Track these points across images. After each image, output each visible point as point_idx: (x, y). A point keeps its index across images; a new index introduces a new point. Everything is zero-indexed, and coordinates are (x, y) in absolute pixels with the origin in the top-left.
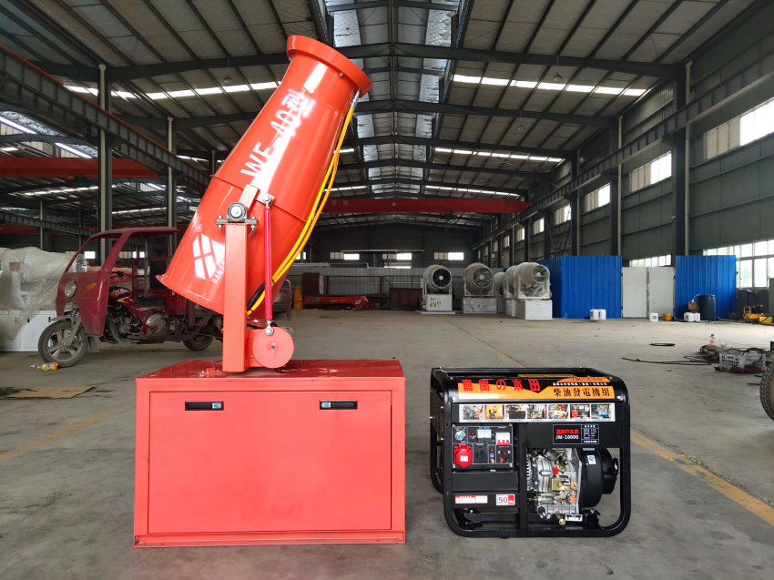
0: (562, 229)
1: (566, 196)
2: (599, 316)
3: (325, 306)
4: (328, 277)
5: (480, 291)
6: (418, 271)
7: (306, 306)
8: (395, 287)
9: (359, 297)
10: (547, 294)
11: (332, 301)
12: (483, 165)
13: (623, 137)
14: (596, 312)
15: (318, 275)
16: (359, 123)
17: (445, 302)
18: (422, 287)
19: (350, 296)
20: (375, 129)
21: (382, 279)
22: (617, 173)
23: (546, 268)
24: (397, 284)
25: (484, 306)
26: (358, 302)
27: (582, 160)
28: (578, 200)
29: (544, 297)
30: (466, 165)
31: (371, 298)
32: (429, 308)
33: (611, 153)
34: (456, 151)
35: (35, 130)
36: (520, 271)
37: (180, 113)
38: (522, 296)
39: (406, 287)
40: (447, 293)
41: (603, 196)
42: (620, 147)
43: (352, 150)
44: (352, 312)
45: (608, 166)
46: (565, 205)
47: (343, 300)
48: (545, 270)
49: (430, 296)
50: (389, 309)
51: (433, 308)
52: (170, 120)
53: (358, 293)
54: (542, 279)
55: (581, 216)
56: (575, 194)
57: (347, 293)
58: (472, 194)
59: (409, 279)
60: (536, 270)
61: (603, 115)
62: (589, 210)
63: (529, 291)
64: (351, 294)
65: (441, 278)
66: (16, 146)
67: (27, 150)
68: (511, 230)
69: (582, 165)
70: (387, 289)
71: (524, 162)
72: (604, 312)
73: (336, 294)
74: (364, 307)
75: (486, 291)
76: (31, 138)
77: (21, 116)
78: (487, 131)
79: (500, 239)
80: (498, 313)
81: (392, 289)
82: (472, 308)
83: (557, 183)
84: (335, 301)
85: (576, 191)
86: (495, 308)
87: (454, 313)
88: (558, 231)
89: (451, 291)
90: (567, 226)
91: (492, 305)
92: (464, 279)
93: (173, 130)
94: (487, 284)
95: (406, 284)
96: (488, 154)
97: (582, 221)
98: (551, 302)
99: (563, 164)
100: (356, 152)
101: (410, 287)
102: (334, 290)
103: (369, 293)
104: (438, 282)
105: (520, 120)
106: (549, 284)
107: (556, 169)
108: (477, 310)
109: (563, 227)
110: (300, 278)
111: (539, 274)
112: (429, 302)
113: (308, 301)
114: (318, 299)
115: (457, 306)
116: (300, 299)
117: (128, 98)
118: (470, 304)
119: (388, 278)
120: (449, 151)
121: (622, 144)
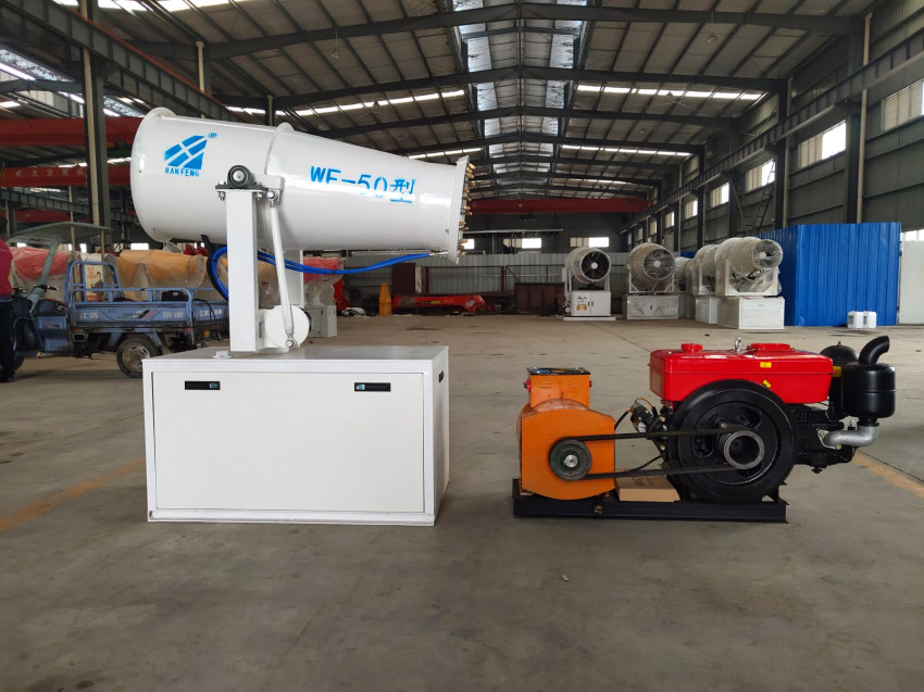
0: (759, 197)
1: (769, 147)
2: (865, 322)
3: (424, 310)
4: (427, 268)
5: (652, 285)
6: (555, 258)
7: (397, 310)
8: (522, 281)
9: (471, 296)
10: (774, 287)
11: (433, 303)
12: (644, 110)
13: (871, 47)
14: (859, 316)
15: (413, 266)
16: (470, 53)
17: (600, 302)
18: (564, 279)
19: (458, 295)
20: (493, 61)
21: (504, 270)
22: (859, 104)
23: (777, 244)
24: (526, 276)
25: (659, 308)
26: (470, 304)
27: (794, 94)
28: (787, 151)
29: (767, 293)
30: (619, 110)
31: (489, 297)
32: (575, 312)
33: (850, 73)
34: (608, 90)
35: (34, 76)
36: (728, 252)
37: (213, 36)
38: (731, 292)
39: (538, 281)
40: (601, 289)
41: (834, 141)
42: (866, 62)
43: (461, 93)
44: (460, 319)
45: (846, 92)
46: (765, 160)
47: (448, 301)
48: (775, 248)
49: (577, 294)
50: (514, 312)
51: (582, 312)
52: (200, 45)
53: (470, 291)
54: (769, 263)
55: (791, 176)
56: (782, 143)
57: (455, 292)
58: (625, 154)
59: (543, 270)
60: (759, 249)
61: (841, 12)
62: (804, 164)
63: (745, 281)
64: (460, 292)
65: (594, 266)
66: (15, 100)
67: (31, 104)
68: (677, 204)
69: (794, 100)
70: (511, 285)
71: (704, 102)
72: (872, 316)
73: (439, 292)
74: (479, 311)
75: (662, 286)
76: (29, 86)
77: (18, 58)
78: (655, 53)
79: (660, 218)
80: (680, 318)
81: (518, 285)
82: (640, 310)
83: (750, 132)
84: (439, 302)
85: (785, 139)
86: (676, 310)
87: (614, 319)
88: (750, 201)
89: (607, 285)
90: (767, 193)
91: (671, 306)
92: (629, 267)
93: (204, 61)
94: (666, 273)
95: (538, 276)
96: (651, 92)
97: (791, 183)
98: (782, 301)
99: (762, 102)
100: (467, 94)
101: (544, 281)
102: (437, 287)
103: (486, 290)
104: (589, 272)
105: (710, 27)
106: (776, 271)
107: (751, 109)
108: (648, 313)
109: (761, 194)
110: (388, 271)
111: (763, 255)
112: (575, 302)
113: (399, 303)
114: (413, 300)
115: (618, 307)
116: (389, 300)
117: (135, 11)
118: (637, 305)
119: (512, 269)
120: (597, 89)
121: (870, 59)
